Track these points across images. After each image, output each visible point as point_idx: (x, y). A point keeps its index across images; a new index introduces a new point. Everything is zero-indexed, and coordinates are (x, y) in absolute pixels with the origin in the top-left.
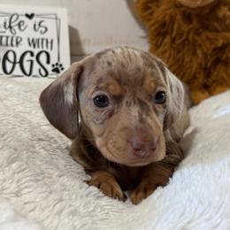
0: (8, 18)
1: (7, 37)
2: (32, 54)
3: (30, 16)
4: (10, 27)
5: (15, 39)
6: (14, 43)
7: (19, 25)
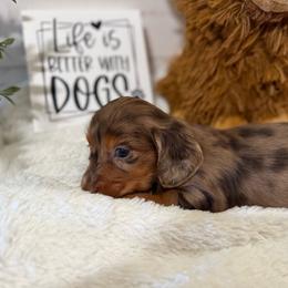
0: (70, 30)
1: (74, 59)
2: (107, 80)
3: (97, 26)
4: (75, 44)
5: (83, 60)
6: (83, 66)
7: (86, 39)
